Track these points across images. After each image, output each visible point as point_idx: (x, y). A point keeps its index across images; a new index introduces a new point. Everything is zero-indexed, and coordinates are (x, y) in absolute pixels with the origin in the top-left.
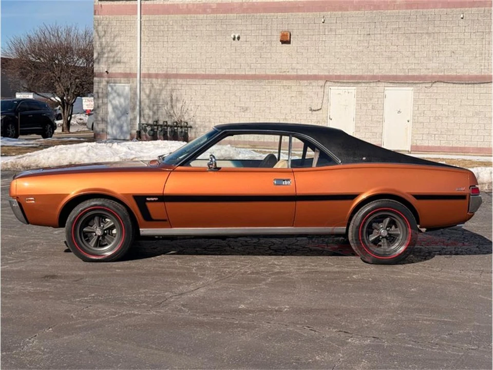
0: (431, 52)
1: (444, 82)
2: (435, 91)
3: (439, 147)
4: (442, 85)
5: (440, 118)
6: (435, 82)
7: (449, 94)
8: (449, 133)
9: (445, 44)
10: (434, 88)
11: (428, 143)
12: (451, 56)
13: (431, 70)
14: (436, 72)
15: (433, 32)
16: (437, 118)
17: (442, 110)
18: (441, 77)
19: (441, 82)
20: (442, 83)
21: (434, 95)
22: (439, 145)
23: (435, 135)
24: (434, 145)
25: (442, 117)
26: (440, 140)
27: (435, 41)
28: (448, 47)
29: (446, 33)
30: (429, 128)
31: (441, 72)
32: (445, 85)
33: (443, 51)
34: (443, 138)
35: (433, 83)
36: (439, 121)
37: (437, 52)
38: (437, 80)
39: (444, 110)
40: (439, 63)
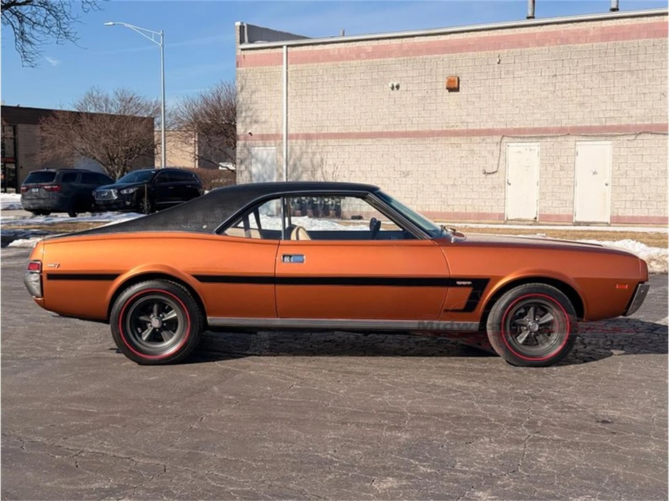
0: (634, 95)
1: (652, 134)
2: (641, 145)
3: (647, 218)
4: (650, 136)
5: (648, 179)
6: (640, 133)
7: (658, 149)
8: (659, 199)
9: (651, 84)
10: (639, 141)
11: (633, 212)
12: (660, 99)
13: (634, 119)
14: (641, 121)
15: (637, 69)
16: (643, 180)
17: (650, 169)
18: (647, 126)
19: (648, 133)
20: (650, 135)
21: (639, 150)
22: (647, 215)
23: (641, 201)
24: (640, 215)
25: (650, 178)
26: (648, 209)
27: (639, 82)
28: (656, 88)
29: (653, 70)
30: (633, 193)
31: (649, 120)
32: (653, 136)
33: (650, 93)
34: (652, 205)
35: (638, 135)
36: (646, 184)
37: (642, 95)
38: (642, 131)
39: (652, 169)
40: (645, 109)
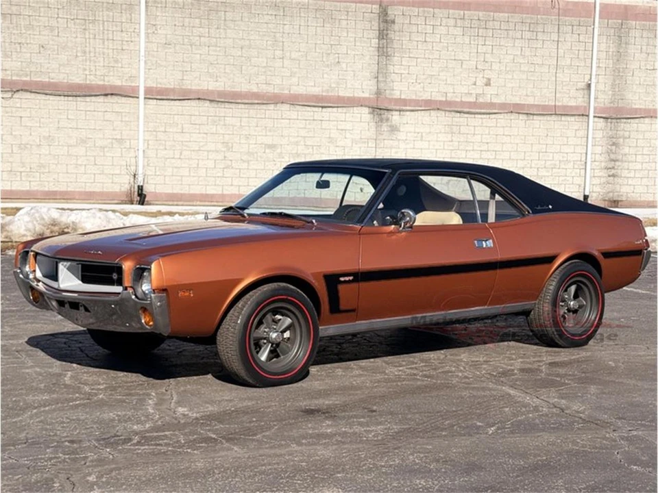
0: (7, 44)
1: (31, 92)
2: (18, 105)
3: (28, 192)
4: (28, 95)
5: (28, 146)
6: (18, 91)
7: (40, 110)
8: (43, 170)
9: (28, 32)
10: (17, 100)
11: (11, 186)
12: (40, 53)
13: (8, 72)
14: (17, 75)
15: (10, 12)
16: (23, 147)
17: (31, 135)
18: (25, 83)
19: (26, 91)
20: (29, 93)
21: (17, 111)
22: (28, 188)
23: (21, 172)
24: (20, 188)
25: (31, 145)
26: (30, 182)
27: (13, 28)
28: (34, 38)
29: (29, 16)
30: (11, 162)
31: (27, 75)
32: (33, 95)
33: (27, 44)
34: (34, 177)
35: (15, 92)
36: (26, 152)
37: (17, 45)
38: (19, 88)
39: (33, 134)
40: (22, 62)
